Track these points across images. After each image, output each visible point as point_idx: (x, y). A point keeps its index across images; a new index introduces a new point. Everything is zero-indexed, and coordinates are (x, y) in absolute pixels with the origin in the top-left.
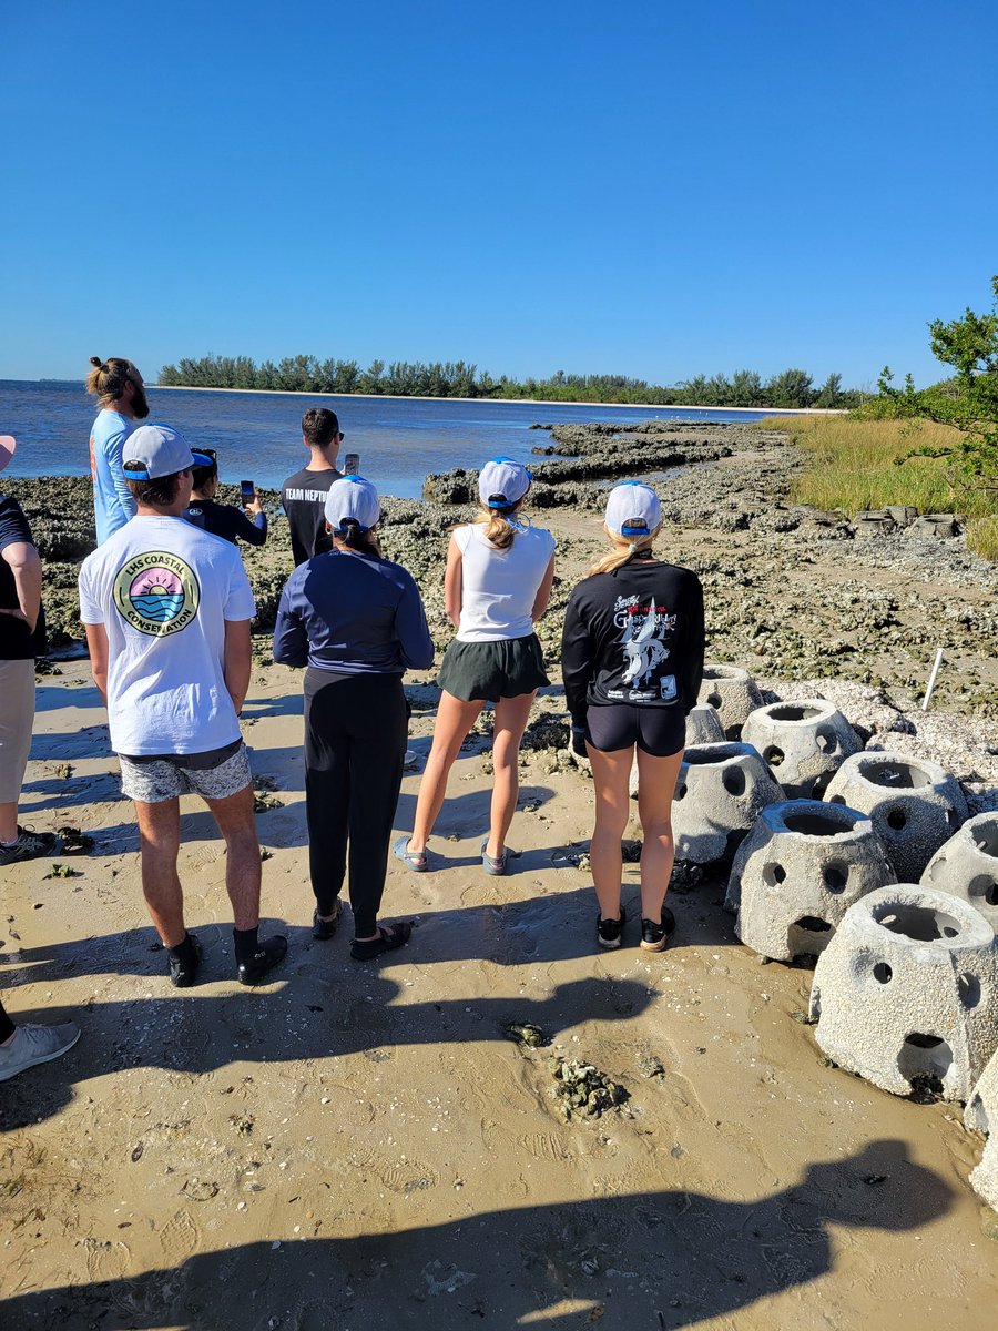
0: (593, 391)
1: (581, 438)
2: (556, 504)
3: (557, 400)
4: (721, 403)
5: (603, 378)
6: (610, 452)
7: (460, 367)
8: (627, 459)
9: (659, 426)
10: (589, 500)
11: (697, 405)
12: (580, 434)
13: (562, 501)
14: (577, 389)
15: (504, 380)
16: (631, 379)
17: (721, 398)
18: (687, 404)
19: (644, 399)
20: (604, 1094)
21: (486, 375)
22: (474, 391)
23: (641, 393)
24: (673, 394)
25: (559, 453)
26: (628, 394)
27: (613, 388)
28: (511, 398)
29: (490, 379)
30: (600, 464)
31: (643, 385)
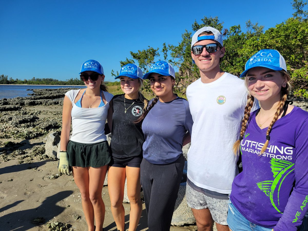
0: (44, 82)
1: (42, 91)
2: (36, 105)
3: (34, 84)
4: (78, 84)
5: (46, 79)
6: (50, 94)
7: (3, 76)
8: (55, 95)
9: (63, 89)
10: (46, 103)
11: (72, 85)
12: (41, 91)
13: (38, 104)
14: (39, 81)
15: (17, 80)
16: (54, 79)
17: (78, 83)
18: (69, 85)
19: (58, 84)
20: (64, 227)
21: (11, 78)
22: (8, 82)
23: (57, 82)
24: (65, 83)
25: (36, 95)
26: (54, 83)
27: (49, 81)
28: (20, 84)
29: (13, 79)
30: (48, 96)
31: (57, 81)
